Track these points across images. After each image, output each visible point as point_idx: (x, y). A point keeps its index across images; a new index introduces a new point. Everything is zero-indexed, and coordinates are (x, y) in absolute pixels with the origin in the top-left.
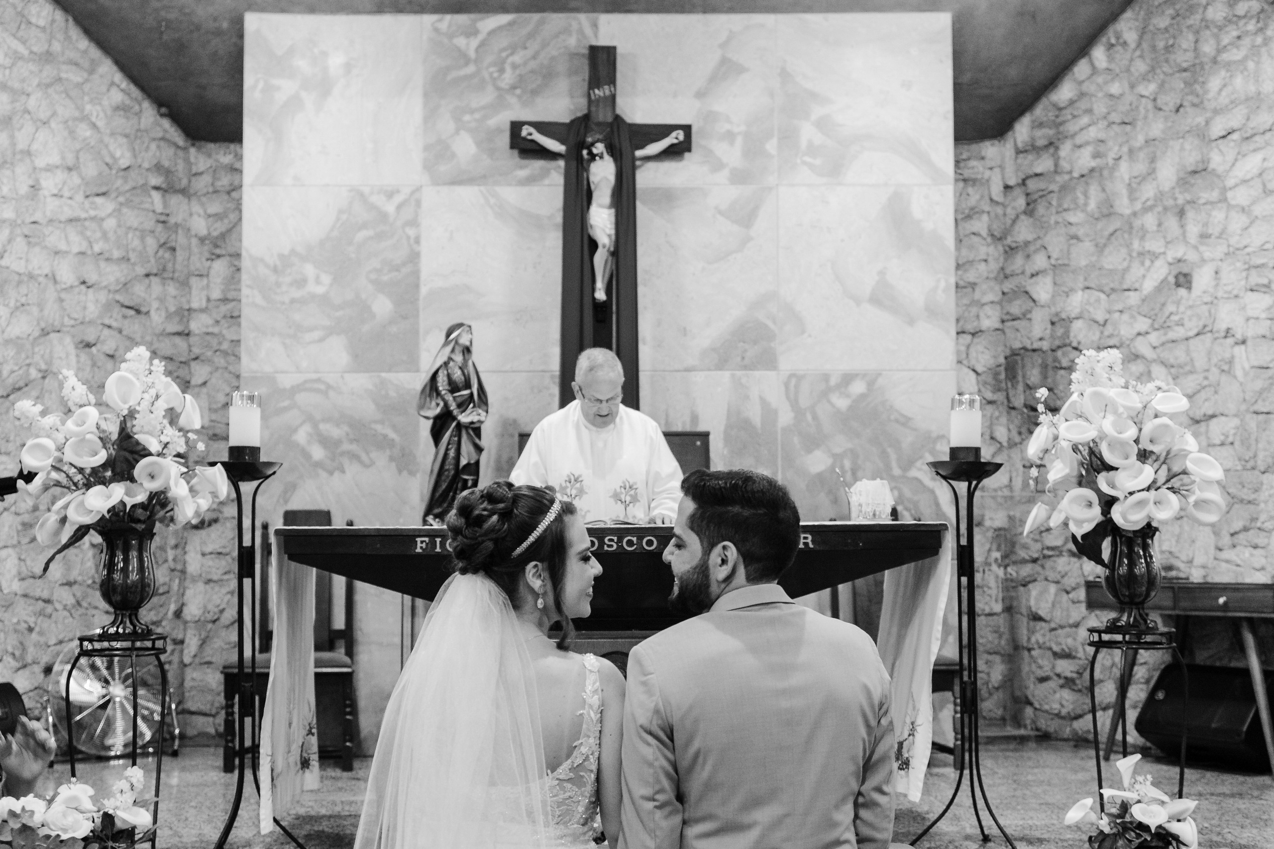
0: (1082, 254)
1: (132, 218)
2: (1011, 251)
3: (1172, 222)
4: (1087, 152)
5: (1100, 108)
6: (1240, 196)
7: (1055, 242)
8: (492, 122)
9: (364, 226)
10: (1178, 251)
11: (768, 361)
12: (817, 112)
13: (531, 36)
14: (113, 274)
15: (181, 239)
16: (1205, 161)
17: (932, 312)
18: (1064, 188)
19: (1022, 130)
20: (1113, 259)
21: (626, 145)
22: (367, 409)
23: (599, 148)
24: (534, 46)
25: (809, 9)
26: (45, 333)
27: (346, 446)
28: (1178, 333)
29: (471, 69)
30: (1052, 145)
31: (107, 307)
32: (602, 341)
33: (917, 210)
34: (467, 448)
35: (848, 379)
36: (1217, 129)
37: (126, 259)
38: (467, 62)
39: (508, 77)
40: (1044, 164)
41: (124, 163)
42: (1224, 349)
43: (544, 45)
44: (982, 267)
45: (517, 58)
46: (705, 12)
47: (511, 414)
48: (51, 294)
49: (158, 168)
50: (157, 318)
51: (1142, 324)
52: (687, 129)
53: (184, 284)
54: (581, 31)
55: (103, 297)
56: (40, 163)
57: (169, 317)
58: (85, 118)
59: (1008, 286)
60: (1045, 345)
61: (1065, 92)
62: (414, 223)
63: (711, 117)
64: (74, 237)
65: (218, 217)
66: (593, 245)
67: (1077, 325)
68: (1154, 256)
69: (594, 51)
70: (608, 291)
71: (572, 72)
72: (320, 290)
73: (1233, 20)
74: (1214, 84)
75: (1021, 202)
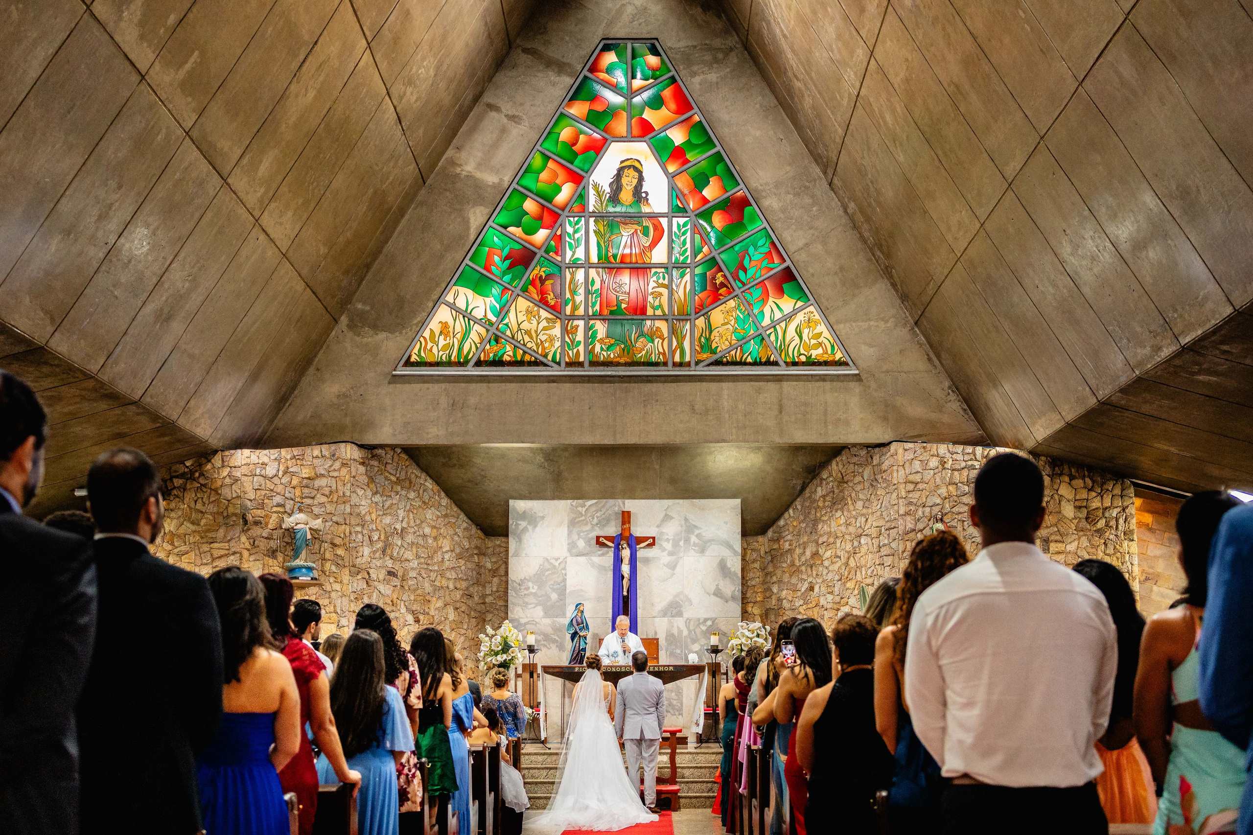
0: (786, 578)
1: (469, 565)
2: (767, 574)
3: (809, 570)
4: (787, 543)
5: (791, 530)
6: (826, 563)
7: (779, 572)
8: (590, 536)
9: (548, 570)
10: (810, 580)
11: (680, 614)
12: (696, 532)
13: (603, 507)
14: (464, 584)
15: (483, 570)
16: (818, 551)
17: (733, 598)
18: (781, 554)
19: (770, 533)
20: (794, 580)
21: (633, 544)
22: (549, 630)
23: (625, 546)
24: (604, 510)
25: (694, 498)
26: (445, 605)
27: (542, 642)
28: (810, 606)
29: (583, 518)
30: (778, 540)
31: (462, 596)
32: (626, 613)
33: (729, 565)
34: (582, 643)
35: (706, 620)
36: (820, 542)
37: (467, 579)
38: (582, 515)
39: (595, 521)
40: (776, 546)
41: (467, 547)
42: (822, 611)
43: (607, 510)
44: (757, 580)
45: (598, 514)
46: (660, 499)
47: (596, 632)
48: (447, 593)
49: (477, 547)
50: (476, 598)
51: (801, 602)
52: (654, 538)
53: (484, 586)
54: (619, 506)
55: (461, 592)
56: (444, 550)
57: (480, 597)
58: (456, 534)
59: (766, 586)
60: (776, 607)
61: (782, 522)
62: (564, 569)
63: (662, 533)
64: (454, 574)
65: (495, 563)
66: (623, 577)
67: (784, 601)
68: (805, 580)
69: (623, 512)
70: (628, 592)
71: (616, 519)
72: (534, 591)
73: (824, 507)
74: (820, 526)
75: (770, 558)
